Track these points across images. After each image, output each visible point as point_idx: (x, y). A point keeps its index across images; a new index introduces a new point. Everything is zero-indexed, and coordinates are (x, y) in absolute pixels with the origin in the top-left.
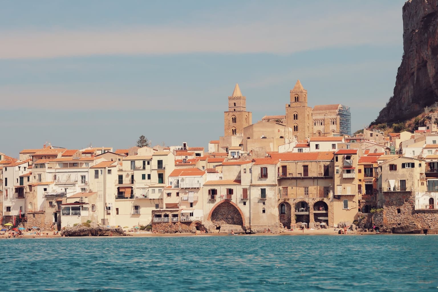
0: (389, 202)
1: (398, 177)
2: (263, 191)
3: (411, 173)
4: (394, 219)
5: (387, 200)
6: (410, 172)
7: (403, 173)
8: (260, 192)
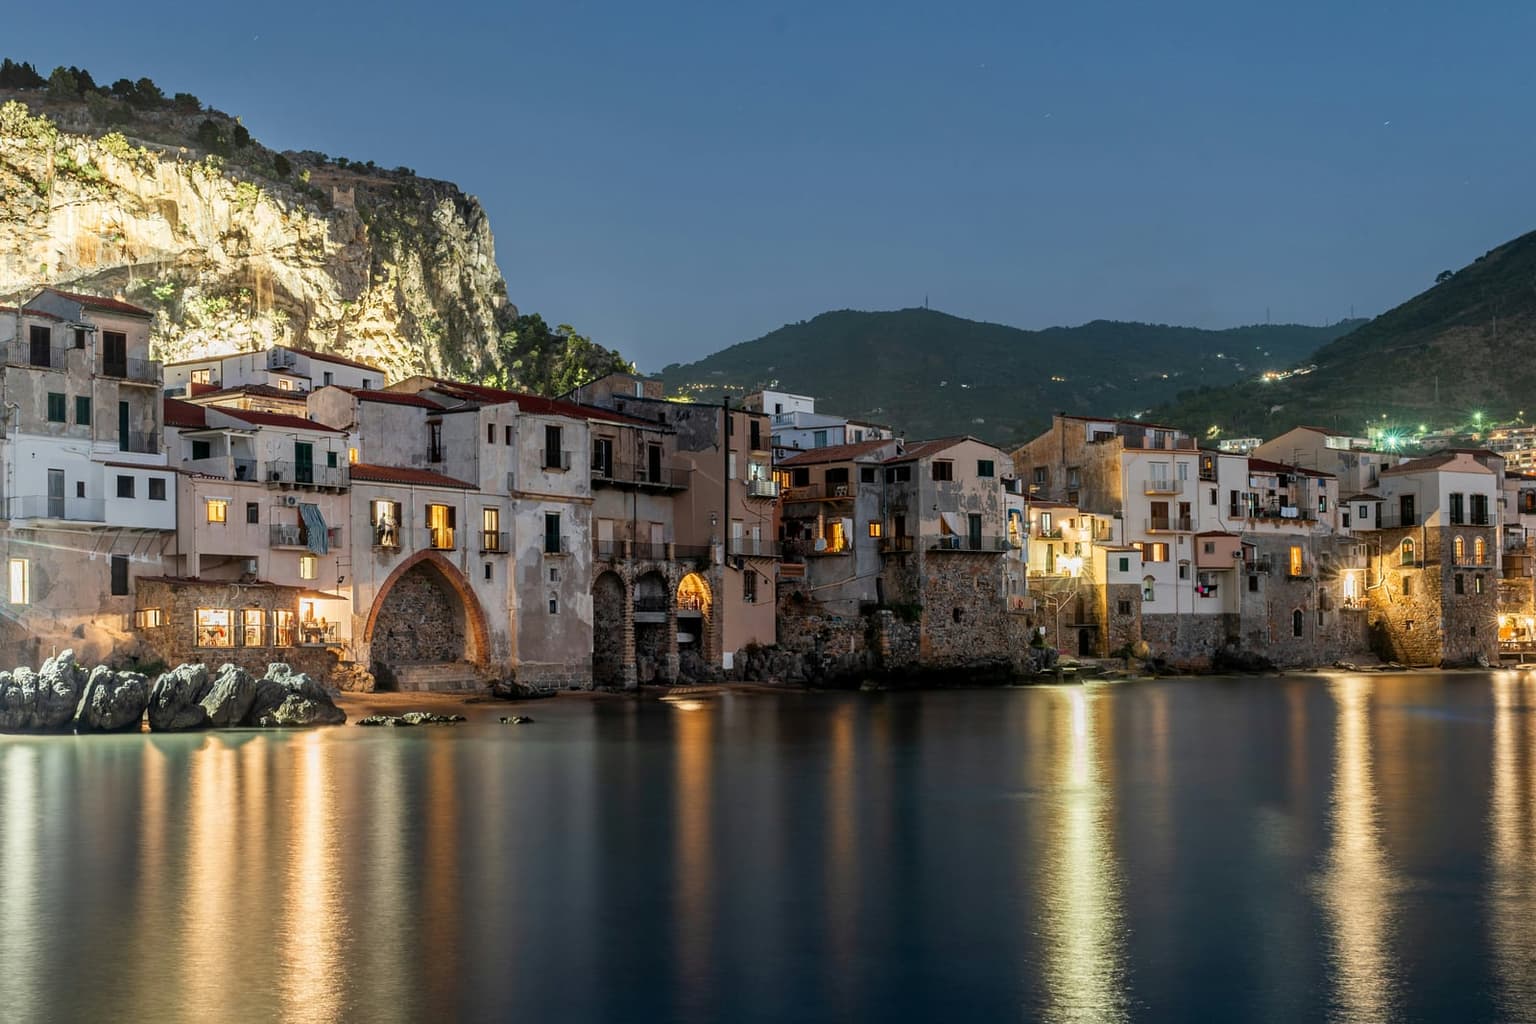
0: (935, 584)
1: (961, 506)
2: (552, 522)
3: (993, 493)
4: (948, 642)
5: (931, 578)
6: (990, 491)
7: (973, 493)
8: (541, 528)
